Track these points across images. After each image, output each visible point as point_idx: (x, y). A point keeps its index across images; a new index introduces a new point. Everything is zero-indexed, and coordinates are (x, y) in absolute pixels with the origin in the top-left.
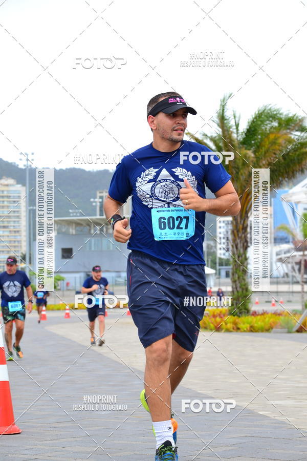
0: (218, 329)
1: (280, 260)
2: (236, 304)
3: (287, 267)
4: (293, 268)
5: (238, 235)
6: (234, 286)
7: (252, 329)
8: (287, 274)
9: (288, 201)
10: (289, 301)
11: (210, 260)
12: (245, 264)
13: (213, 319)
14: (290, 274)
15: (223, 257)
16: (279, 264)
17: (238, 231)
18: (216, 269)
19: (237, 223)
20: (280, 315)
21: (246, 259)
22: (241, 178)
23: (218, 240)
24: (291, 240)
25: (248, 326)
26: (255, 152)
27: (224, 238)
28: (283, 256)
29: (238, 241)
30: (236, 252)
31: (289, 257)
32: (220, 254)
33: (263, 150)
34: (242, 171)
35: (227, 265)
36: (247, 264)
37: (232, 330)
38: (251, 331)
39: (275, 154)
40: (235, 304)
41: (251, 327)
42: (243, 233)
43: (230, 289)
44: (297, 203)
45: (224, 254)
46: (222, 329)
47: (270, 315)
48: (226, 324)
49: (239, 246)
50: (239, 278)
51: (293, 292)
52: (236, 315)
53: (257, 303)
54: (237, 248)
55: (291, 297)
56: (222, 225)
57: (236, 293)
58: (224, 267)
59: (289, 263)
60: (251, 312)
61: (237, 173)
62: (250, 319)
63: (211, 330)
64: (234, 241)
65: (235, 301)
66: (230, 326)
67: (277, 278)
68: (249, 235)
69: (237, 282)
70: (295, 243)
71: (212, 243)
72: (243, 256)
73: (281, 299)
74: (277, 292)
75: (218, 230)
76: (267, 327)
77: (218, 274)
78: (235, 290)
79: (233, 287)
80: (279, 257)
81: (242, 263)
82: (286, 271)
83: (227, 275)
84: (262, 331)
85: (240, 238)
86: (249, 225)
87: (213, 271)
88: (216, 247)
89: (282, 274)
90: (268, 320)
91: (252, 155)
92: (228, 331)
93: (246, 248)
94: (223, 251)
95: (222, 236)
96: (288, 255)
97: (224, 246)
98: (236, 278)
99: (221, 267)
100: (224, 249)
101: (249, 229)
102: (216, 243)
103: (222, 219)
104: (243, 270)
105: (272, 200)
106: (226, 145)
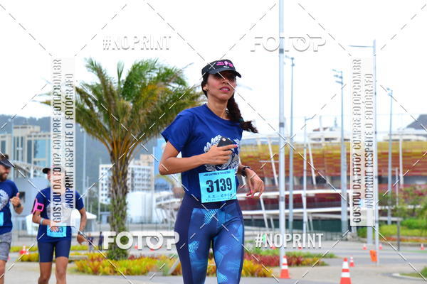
0: (96, 272)
1: (160, 206)
3: (166, 213)
4: (172, 214)
5: (118, 181)
7: (129, 273)
8: (166, 220)
11: (91, 206)
12: (124, 210)
13: (91, 263)
14: (169, 220)
15: (104, 203)
16: (159, 210)
17: (118, 177)
18: (97, 215)
19: (117, 169)
20: (156, 258)
21: (125, 204)
23: (100, 185)
24: (170, 187)
25: (125, 269)
27: (106, 184)
28: (163, 202)
29: (118, 187)
30: (115, 197)
31: (168, 204)
32: (102, 200)
33: (141, 100)
35: (108, 210)
36: (126, 209)
37: (109, 273)
40: (113, 248)
41: (128, 270)
42: (123, 179)
45: (106, 200)
46: (99, 273)
47: (146, 258)
48: (104, 267)
49: (118, 191)
50: (117, 222)
52: (114, 258)
53: (136, 248)
54: (116, 193)
56: (105, 171)
58: (105, 213)
59: (168, 209)
60: (129, 256)
62: (127, 262)
63: (89, 273)
64: (114, 186)
65: (113, 245)
66: (107, 269)
67: (157, 223)
68: (129, 182)
69: (116, 227)
70: (174, 189)
71: (94, 189)
72: (123, 201)
76: (143, 270)
77: (99, 219)
80: (159, 203)
81: (121, 208)
82: (165, 217)
83: (108, 221)
84: (139, 274)
85: (120, 184)
86: (130, 171)
87: (94, 217)
88: (98, 193)
89: (161, 220)
90: (144, 263)
91: (131, 105)
92: (105, 274)
93: (125, 193)
94: (104, 197)
95: (104, 182)
96: (168, 201)
97: (106, 192)
98: (115, 223)
99: (102, 213)
100: (106, 195)
101: (129, 176)
102: (98, 189)
103: (105, 166)
104: (122, 215)
105: (154, 148)
106: (106, 94)
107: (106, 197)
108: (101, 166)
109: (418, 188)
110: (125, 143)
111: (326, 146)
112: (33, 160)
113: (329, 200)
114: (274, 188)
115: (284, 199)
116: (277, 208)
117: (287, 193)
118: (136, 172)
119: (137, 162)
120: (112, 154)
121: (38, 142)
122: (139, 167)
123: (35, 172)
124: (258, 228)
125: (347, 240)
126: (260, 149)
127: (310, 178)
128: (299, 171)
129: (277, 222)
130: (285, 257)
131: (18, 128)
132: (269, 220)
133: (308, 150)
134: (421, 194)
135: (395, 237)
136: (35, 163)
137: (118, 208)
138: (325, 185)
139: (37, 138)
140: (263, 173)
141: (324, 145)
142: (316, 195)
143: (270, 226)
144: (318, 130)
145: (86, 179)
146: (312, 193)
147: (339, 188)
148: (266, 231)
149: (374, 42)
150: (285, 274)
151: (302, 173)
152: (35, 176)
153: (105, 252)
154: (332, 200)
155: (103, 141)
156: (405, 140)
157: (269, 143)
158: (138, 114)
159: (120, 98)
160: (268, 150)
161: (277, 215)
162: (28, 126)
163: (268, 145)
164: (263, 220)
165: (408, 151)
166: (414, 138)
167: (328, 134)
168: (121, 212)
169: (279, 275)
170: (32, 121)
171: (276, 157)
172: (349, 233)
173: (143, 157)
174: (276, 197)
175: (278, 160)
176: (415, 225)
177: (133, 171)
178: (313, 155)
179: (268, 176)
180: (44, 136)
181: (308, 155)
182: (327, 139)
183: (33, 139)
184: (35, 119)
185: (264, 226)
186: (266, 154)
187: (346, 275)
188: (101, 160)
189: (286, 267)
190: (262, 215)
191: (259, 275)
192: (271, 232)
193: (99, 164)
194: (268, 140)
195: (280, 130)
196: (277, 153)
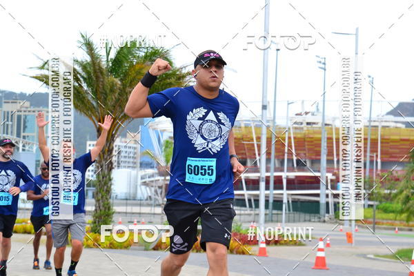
1: (145, 184)
2: (99, 222)
3: (151, 190)
4: (156, 191)
5: (104, 156)
6: (98, 205)
7: (112, 246)
8: (150, 197)
9: (154, 129)
10: (150, 223)
12: (109, 185)
14: (153, 197)
15: (90, 178)
16: (143, 187)
17: (104, 154)
21: (110, 180)
22: (109, 103)
24: (155, 165)
25: (108, 243)
26: (121, 80)
28: (147, 180)
29: (104, 162)
30: (100, 173)
31: (152, 181)
32: (89, 176)
33: (129, 79)
34: (109, 97)
35: (94, 186)
36: (111, 185)
37: (92, 246)
38: (111, 248)
40: (97, 222)
41: (111, 244)
42: (108, 155)
43: (94, 208)
44: (163, 131)
45: (92, 176)
48: (87, 240)
49: (104, 167)
50: (102, 197)
51: (154, 214)
52: (98, 232)
54: (102, 169)
55: (152, 219)
57: (99, 211)
58: (91, 188)
59: (152, 186)
61: (105, 99)
64: (100, 162)
65: (97, 219)
66: (91, 242)
67: (141, 200)
68: (114, 159)
69: (101, 201)
70: (158, 167)
72: (108, 177)
73: (143, 220)
74: (140, 213)
76: (126, 244)
78: (98, 208)
79: (96, 206)
80: (144, 181)
81: (106, 184)
82: (150, 195)
84: (121, 248)
85: (106, 160)
86: (115, 149)
89: (146, 197)
91: (118, 81)
92: (88, 247)
93: (110, 168)
94: (91, 173)
96: (152, 179)
98: (100, 198)
99: (88, 188)
100: (92, 171)
101: (114, 153)
103: (92, 143)
104: (106, 191)
105: (140, 127)
106: (95, 71)
107: (93, 173)
108: (88, 143)
109: (395, 174)
111: (308, 130)
112: (22, 134)
113: (308, 183)
114: (256, 170)
115: (264, 179)
116: (258, 189)
117: (268, 174)
118: (122, 149)
119: (123, 140)
120: (98, 131)
121: (28, 117)
122: (126, 145)
123: (24, 146)
125: (324, 221)
126: (244, 131)
127: (290, 160)
128: (281, 154)
129: (257, 201)
131: (8, 102)
132: (250, 200)
133: (289, 133)
134: (397, 180)
135: (371, 220)
136: (24, 137)
137: (103, 183)
138: (305, 168)
139: (27, 113)
140: (245, 154)
141: (305, 129)
142: (297, 177)
143: (251, 206)
144: (300, 114)
146: (292, 175)
147: (319, 171)
148: (247, 211)
149: (357, 29)
150: (263, 253)
151: (284, 155)
152: (23, 150)
153: (89, 226)
154: (312, 183)
155: (91, 118)
156: (383, 127)
157: (253, 125)
158: (125, 91)
159: (108, 76)
160: (251, 133)
161: (258, 196)
162: (18, 101)
163: (251, 127)
164: (245, 200)
165: (386, 137)
166: (392, 125)
167: (310, 118)
168: (105, 187)
169: (257, 253)
170: (22, 96)
171: (259, 139)
172: (327, 215)
173: (130, 135)
174: (257, 178)
175: (260, 141)
176: (390, 208)
177: (119, 149)
178: (295, 138)
179: (251, 158)
180: (34, 112)
181: (289, 138)
182: (308, 124)
183: (22, 114)
184: (26, 94)
185: (245, 206)
186: (249, 136)
187: (321, 254)
188: (88, 137)
189: (264, 245)
190: (243, 195)
191: (238, 253)
192: (252, 212)
193: (87, 140)
194: (252, 123)
195: (262, 113)
196: (260, 136)
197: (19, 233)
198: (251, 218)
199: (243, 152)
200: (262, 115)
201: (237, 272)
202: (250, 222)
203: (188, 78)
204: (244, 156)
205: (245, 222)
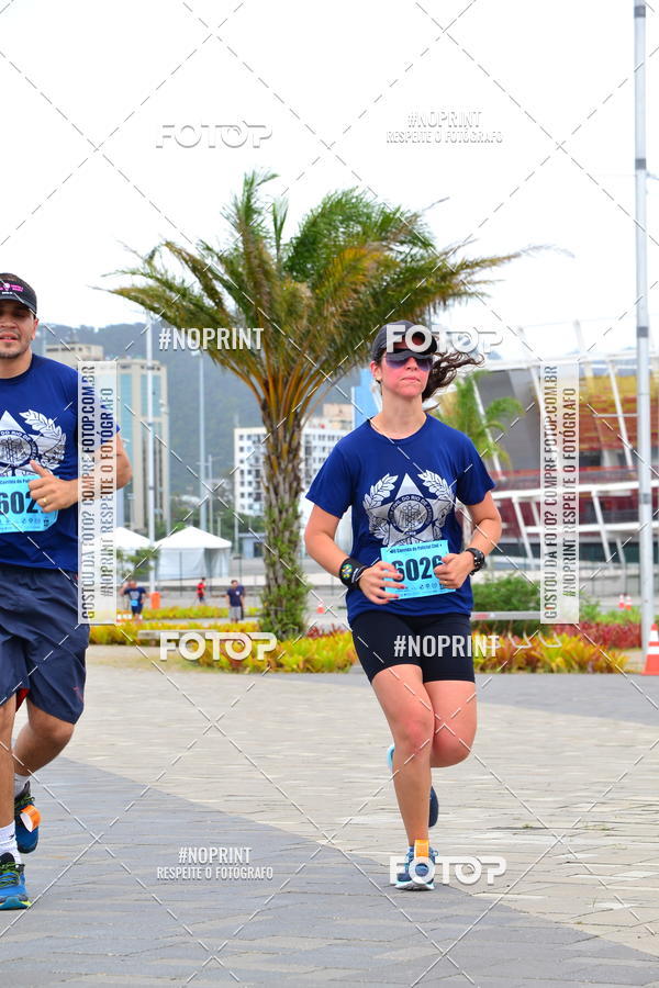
5: (279, 464)
6: (271, 576)
7: (309, 667)
11: (219, 519)
12: (295, 528)
15: (247, 512)
17: (279, 457)
18: (233, 541)
19: (276, 439)
21: (297, 516)
23: (237, 475)
25: (301, 659)
26: (313, 288)
27: (250, 472)
29: (280, 478)
30: (274, 502)
32: (243, 507)
33: (330, 284)
35: (256, 529)
36: (298, 527)
37: (266, 667)
38: (308, 670)
39: (356, 291)
40: (272, 612)
41: (307, 661)
42: (290, 461)
43: (262, 581)
45: (251, 507)
46: (245, 668)
47: (346, 635)
48: (253, 656)
49: (281, 488)
50: (281, 557)
53: (320, 610)
54: (276, 494)
56: (246, 443)
57: (274, 589)
58: (250, 535)
60: (307, 630)
62: (305, 644)
63: (223, 669)
64: (271, 478)
65: (273, 607)
68: (302, 466)
69: (278, 566)
72: (291, 510)
75: (238, 455)
76: (340, 661)
77: (238, 549)
78: (273, 583)
79: (267, 577)
81: (287, 526)
83: (257, 552)
84: (331, 671)
85: (284, 471)
86: (303, 442)
87: (227, 544)
88: (232, 491)
90: (343, 646)
91: (304, 290)
92: (257, 670)
93: (296, 492)
94: (247, 501)
95: (246, 467)
97: (250, 489)
98: (276, 558)
99: (243, 535)
100: (250, 495)
101: (302, 454)
102: (233, 483)
103: (246, 431)
104: (290, 541)
105: (353, 390)
106: (251, 272)
107: (251, 501)
108: (238, 432)
110: (292, 380)
114: (624, 474)
115: (650, 498)
116: (634, 517)
117: (657, 483)
118: (315, 443)
119: (316, 421)
120: (265, 406)
122: (322, 432)
124: (589, 564)
126: (592, 387)
130: (653, 628)
131: (57, 350)
132: (613, 546)
137: (281, 525)
140: (598, 439)
143: (616, 559)
145: (206, 461)
148: (608, 569)
153: (254, 621)
155: (246, 377)
157: (612, 372)
158: (321, 315)
159: (282, 279)
160: (608, 389)
162: (77, 346)
163: (608, 377)
164: (600, 545)
168: (287, 534)
169: (641, 667)
170: (86, 335)
171: (630, 403)
173: (330, 409)
174: (628, 494)
175: (635, 411)
177: (308, 442)
179: (610, 447)
184: (92, 329)
185: (603, 559)
186: (604, 398)
188: (236, 419)
189: (655, 650)
190: (597, 534)
191: (598, 669)
192: (619, 572)
193: (234, 427)
194: (610, 366)
195: (638, 343)
196: (631, 395)
197: (101, 643)
198: (619, 586)
199: (593, 434)
200: (638, 348)
201: (601, 716)
202: (617, 595)
203: (462, 276)
204: (595, 445)
205: (604, 596)
